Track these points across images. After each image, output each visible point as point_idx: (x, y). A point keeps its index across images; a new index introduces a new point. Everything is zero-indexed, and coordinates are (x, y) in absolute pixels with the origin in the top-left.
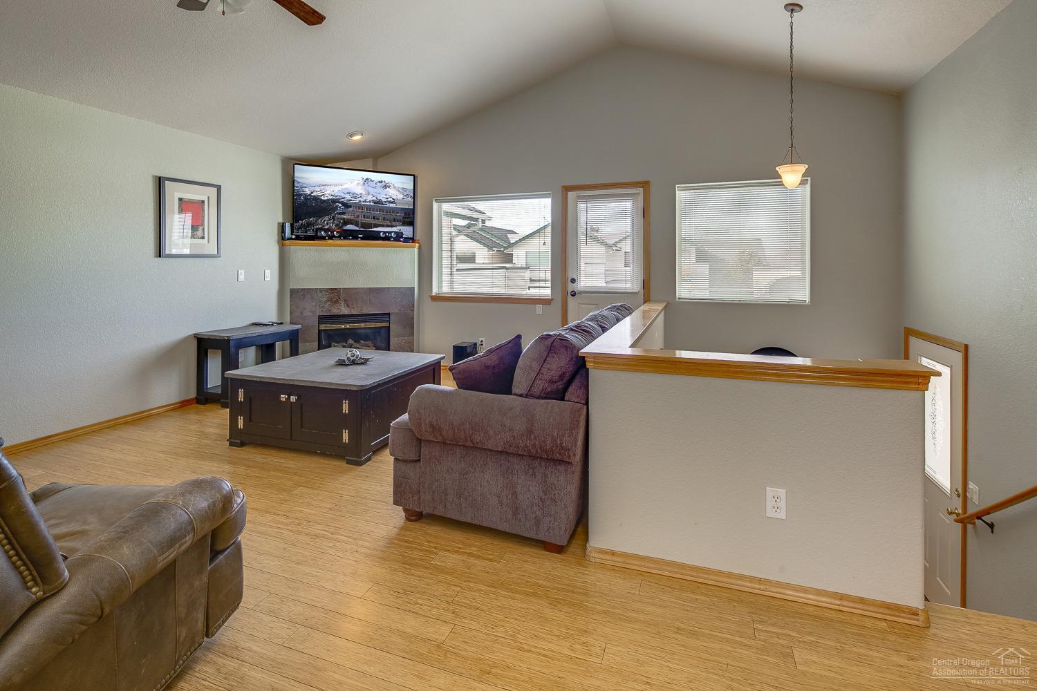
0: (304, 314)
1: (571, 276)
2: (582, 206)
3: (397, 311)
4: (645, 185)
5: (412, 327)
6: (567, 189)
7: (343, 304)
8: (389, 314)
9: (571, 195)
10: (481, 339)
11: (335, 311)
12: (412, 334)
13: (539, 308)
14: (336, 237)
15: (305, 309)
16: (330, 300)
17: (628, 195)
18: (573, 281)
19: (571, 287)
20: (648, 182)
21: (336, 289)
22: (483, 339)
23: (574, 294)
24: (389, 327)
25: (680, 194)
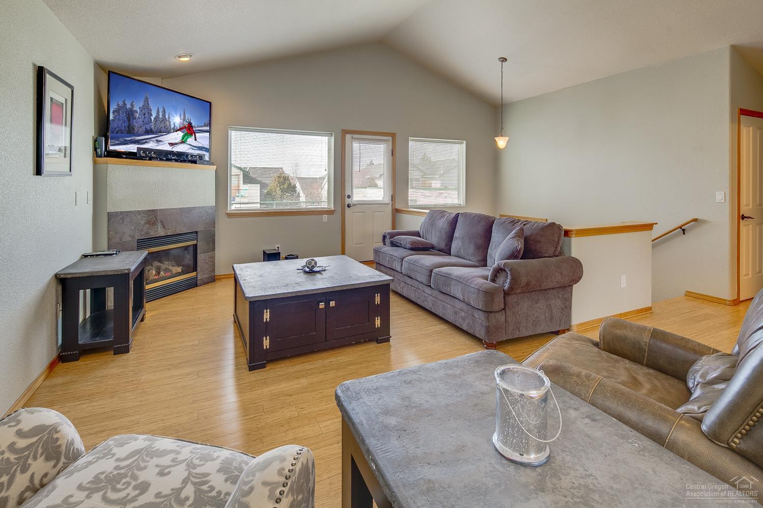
0: (123, 240)
1: (347, 194)
2: (356, 145)
3: (203, 229)
4: (393, 135)
5: (214, 243)
6: (345, 132)
7: (159, 225)
8: (196, 232)
9: (348, 137)
10: (277, 246)
11: (153, 234)
12: (214, 249)
13: (325, 218)
14: (154, 158)
15: (124, 233)
16: (148, 222)
17: (385, 141)
18: (349, 197)
19: (348, 201)
20: (395, 134)
21: (153, 211)
22: (279, 246)
23: (349, 206)
24: (196, 245)
25: (410, 143)
